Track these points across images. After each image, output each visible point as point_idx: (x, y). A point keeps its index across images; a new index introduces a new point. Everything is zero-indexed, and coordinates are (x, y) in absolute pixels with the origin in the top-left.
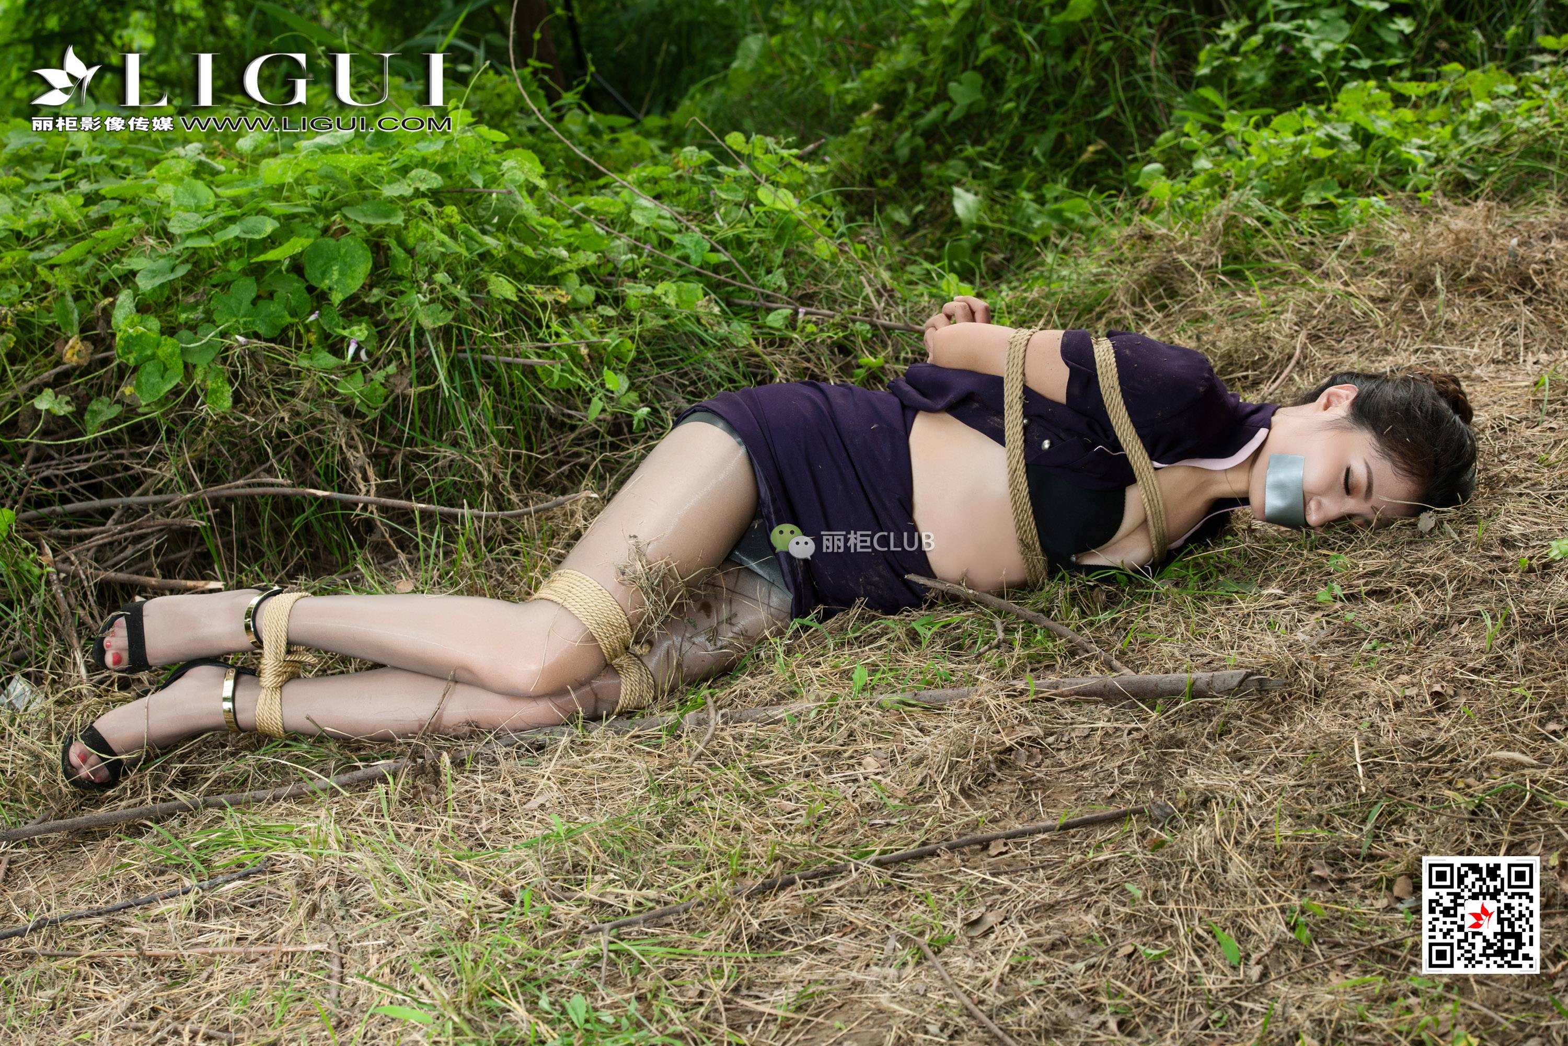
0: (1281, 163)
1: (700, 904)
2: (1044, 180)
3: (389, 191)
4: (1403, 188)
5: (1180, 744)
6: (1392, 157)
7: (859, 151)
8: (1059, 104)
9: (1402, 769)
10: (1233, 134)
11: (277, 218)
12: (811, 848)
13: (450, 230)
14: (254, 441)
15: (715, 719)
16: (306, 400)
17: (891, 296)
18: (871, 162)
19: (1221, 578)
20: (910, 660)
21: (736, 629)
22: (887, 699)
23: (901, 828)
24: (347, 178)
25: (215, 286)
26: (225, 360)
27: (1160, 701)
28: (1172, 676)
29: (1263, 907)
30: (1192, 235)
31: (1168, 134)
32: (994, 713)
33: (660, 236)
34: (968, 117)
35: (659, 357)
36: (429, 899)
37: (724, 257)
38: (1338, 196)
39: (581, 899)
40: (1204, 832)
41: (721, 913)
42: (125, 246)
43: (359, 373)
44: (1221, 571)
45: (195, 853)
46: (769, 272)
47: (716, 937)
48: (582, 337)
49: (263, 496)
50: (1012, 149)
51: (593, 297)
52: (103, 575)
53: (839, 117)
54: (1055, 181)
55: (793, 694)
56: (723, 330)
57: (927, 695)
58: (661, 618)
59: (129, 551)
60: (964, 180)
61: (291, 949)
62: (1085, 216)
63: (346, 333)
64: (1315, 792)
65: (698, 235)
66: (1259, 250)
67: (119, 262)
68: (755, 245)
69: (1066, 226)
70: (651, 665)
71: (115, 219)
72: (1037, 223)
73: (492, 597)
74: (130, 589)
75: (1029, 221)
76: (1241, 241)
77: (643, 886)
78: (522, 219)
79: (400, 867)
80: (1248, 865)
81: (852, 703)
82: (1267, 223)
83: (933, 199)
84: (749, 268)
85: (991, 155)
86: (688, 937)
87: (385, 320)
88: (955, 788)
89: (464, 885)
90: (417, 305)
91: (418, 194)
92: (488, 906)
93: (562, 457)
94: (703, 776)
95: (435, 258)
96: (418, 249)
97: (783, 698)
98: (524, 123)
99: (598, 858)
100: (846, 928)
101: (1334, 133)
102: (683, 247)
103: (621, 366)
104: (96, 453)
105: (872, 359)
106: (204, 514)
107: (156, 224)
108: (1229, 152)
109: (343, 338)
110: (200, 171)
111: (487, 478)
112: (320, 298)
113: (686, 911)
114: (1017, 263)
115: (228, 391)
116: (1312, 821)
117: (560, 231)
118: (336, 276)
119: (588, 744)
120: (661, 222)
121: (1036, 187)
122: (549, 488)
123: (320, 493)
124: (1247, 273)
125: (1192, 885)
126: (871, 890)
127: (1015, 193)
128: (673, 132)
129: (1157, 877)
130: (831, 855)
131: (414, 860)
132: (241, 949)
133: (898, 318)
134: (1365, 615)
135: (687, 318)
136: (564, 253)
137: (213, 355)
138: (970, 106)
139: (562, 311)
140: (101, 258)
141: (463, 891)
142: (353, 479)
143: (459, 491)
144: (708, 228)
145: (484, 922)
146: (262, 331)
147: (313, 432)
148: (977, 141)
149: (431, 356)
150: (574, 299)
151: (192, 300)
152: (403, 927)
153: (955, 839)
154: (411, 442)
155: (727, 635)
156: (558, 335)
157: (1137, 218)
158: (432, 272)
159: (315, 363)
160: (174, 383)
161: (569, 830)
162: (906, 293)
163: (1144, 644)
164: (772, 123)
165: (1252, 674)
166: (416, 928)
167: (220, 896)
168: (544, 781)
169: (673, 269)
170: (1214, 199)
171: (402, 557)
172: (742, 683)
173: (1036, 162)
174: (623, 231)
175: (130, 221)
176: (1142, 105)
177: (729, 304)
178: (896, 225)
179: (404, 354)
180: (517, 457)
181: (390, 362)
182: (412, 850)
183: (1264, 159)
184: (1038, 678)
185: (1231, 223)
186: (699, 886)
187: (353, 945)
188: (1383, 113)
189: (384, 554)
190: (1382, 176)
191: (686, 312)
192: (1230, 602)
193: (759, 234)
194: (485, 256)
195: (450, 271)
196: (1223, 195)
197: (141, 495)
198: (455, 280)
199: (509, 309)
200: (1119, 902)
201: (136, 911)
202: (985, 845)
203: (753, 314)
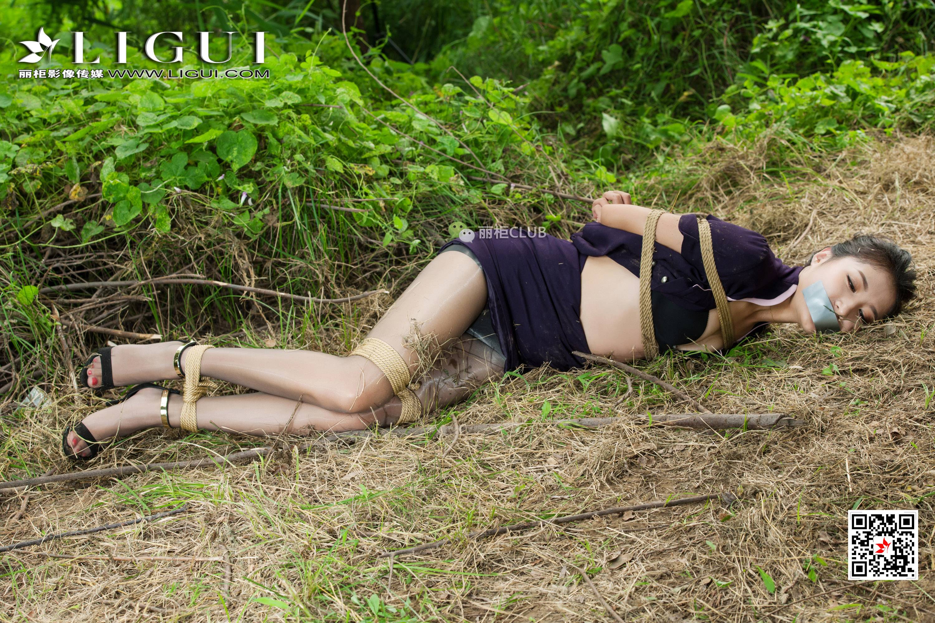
0: (803, 108)
1: (449, 543)
2: (657, 111)
3: (269, 104)
4: (876, 126)
5: (740, 457)
6: (869, 107)
7: (545, 90)
8: (667, 66)
9: (874, 479)
10: (773, 89)
11: (201, 118)
12: (517, 511)
13: (305, 129)
14: (182, 251)
15: (458, 429)
16: (215, 227)
17: (567, 179)
18: (553, 96)
19: (764, 358)
20: (576, 399)
21: (470, 375)
22: (562, 423)
23: (570, 501)
24: (244, 95)
25: (162, 157)
26: (167, 201)
27: (727, 431)
28: (736, 416)
29: (789, 559)
30: (749, 148)
31: (733, 87)
32: (628, 434)
33: (428, 137)
34: (612, 72)
35: (426, 210)
36: (285, 533)
37: (467, 151)
38: (837, 129)
39: (376, 536)
40: (754, 512)
41: (461, 549)
42: (108, 131)
43: (247, 212)
44: (764, 353)
45: (143, 498)
46: (493, 161)
47: (458, 563)
48: (381, 196)
49: (186, 284)
50: (638, 92)
51: (387, 172)
52: (89, 328)
53: (533, 69)
54: (663, 112)
55: (505, 417)
56: (465, 194)
57: (586, 421)
58: (428, 369)
59: (105, 314)
60: (609, 109)
61: (201, 559)
62: (681, 134)
63: (240, 188)
64: (822, 490)
65: (452, 137)
66: (788, 160)
67: (105, 140)
68: (486, 145)
69: (670, 141)
70: (420, 395)
71: (103, 114)
72: (653, 137)
73: (324, 351)
74: (104, 337)
75: (647, 136)
76: (778, 154)
77: (414, 530)
78: (347, 123)
79: (267, 512)
80: (780, 532)
81: (541, 424)
82: (794, 144)
83: (590, 120)
84: (482, 158)
85: (626, 94)
86: (441, 562)
87: (263, 181)
88: (603, 479)
89: (306, 525)
90: (283, 173)
91: (286, 106)
92: (320, 538)
93: (366, 268)
94: (450, 465)
95: (295, 146)
96: (285, 139)
97: (499, 419)
98: (347, 65)
99: (387, 512)
100: (537, 560)
101: (836, 91)
102: (443, 144)
103: (403, 214)
104: (88, 254)
105: (554, 216)
106: (151, 293)
107: (128, 118)
108: (771, 100)
109: (238, 191)
110: (156, 87)
111: (321, 279)
112: (225, 166)
113: (440, 546)
114: (640, 160)
115: (169, 221)
116: (819, 508)
117: (369, 131)
118: (235, 154)
119: (381, 442)
120: (430, 128)
121: (652, 115)
122: (358, 286)
123: (221, 284)
124: (781, 173)
125: (746, 543)
126: (552, 538)
127: (639, 119)
128: (432, 73)
129: (725, 538)
130: (528, 516)
131: (276, 508)
132: (171, 558)
133: (570, 192)
134: (851, 384)
135: (444, 187)
136: (372, 145)
137: (160, 198)
138: (614, 65)
139: (369, 180)
140: (94, 137)
141: (306, 528)
142: (242, 276)
143: (304, 285)
144: (458, 133)
145: (318, 548)
146: (190, 184)
147: (218, 247)
148: (619, 86)
149: (290, 204)
150: (376, 173)
151: (149, 165)
152: (269, 549)
153: (603, 510)
154: (277, 255)
155: (465, 379)
156: (366, 194)
157: (715, 137)
158: (293, 154)
159: (221, 205)
160: (136, 214)
161: (370, 495)
162: (575, 177)
163: (718, 395)
164: (493, 71)
165: (784, 416)
166: (276, 550)
167: (158, 525)
168: (354, 463)
169: (436, 157)
170: (761, 127)
171: (269, 325)
172: (474, 408)
173: (652, 100)
174: (406, 133)
175: (112, 116)
176: (718, 69)
177: (469, 179)
178: (566, 135)
179: (274, 202)
180: (339, 267)
181: (266, 207)
182: (275, 503)
183: (793, 105)
184: (653, 413)
185: (772, 142)
186: (448, 531)
187: (238, 559)
188: (864, 80)
189: (258, 323)
190: (863, 118)
191: (443, 183)
192: (770, 372)
193: (488, 138)
194: (325, 145)
195: (304, 153)
196: (767, 125)
197: (113, 280)
198: (307, 159)
199: (338, 177)
200: (702, 552)
201: (107, 532)
202: (621, 513)
203: (483, 186)
